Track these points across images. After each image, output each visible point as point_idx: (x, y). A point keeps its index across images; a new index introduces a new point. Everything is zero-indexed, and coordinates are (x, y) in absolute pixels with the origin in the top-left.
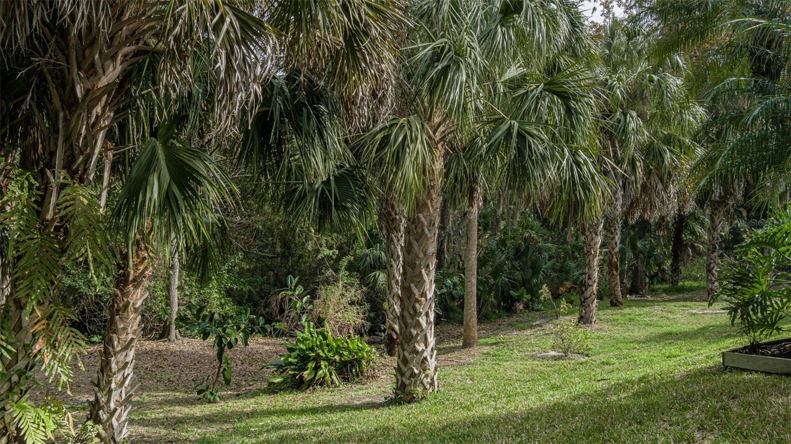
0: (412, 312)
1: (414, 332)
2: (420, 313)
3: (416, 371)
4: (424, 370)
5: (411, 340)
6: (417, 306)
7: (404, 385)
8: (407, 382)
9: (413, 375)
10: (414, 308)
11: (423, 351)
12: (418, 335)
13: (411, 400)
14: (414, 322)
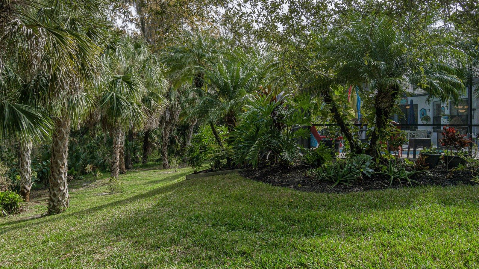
0: (58, 173)
1: (59, 182)
2: (62, 173)
3: (60, 199)
4: (64, 198)
5: (57, 185)
6: (61, 170)
7: (54, 206)
8: (56, 204)
9: (59, 201)
10: (59, 171)
11: (63, 190)
12: (61, 182)
13: (59, 212)
14: (59, 177)
